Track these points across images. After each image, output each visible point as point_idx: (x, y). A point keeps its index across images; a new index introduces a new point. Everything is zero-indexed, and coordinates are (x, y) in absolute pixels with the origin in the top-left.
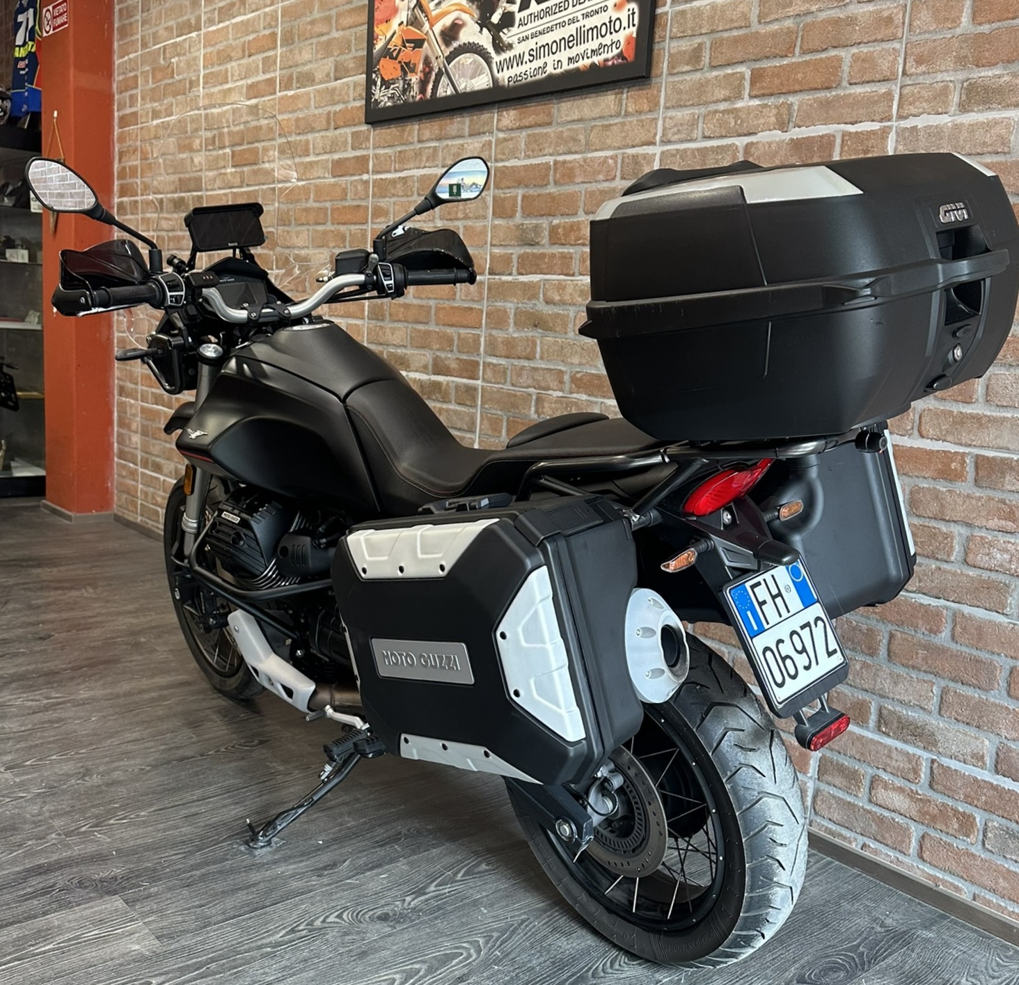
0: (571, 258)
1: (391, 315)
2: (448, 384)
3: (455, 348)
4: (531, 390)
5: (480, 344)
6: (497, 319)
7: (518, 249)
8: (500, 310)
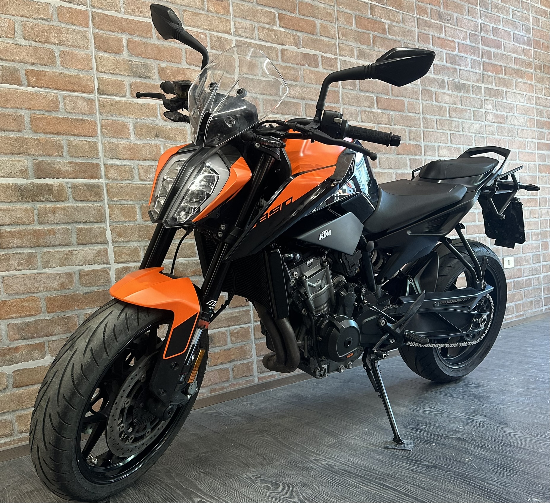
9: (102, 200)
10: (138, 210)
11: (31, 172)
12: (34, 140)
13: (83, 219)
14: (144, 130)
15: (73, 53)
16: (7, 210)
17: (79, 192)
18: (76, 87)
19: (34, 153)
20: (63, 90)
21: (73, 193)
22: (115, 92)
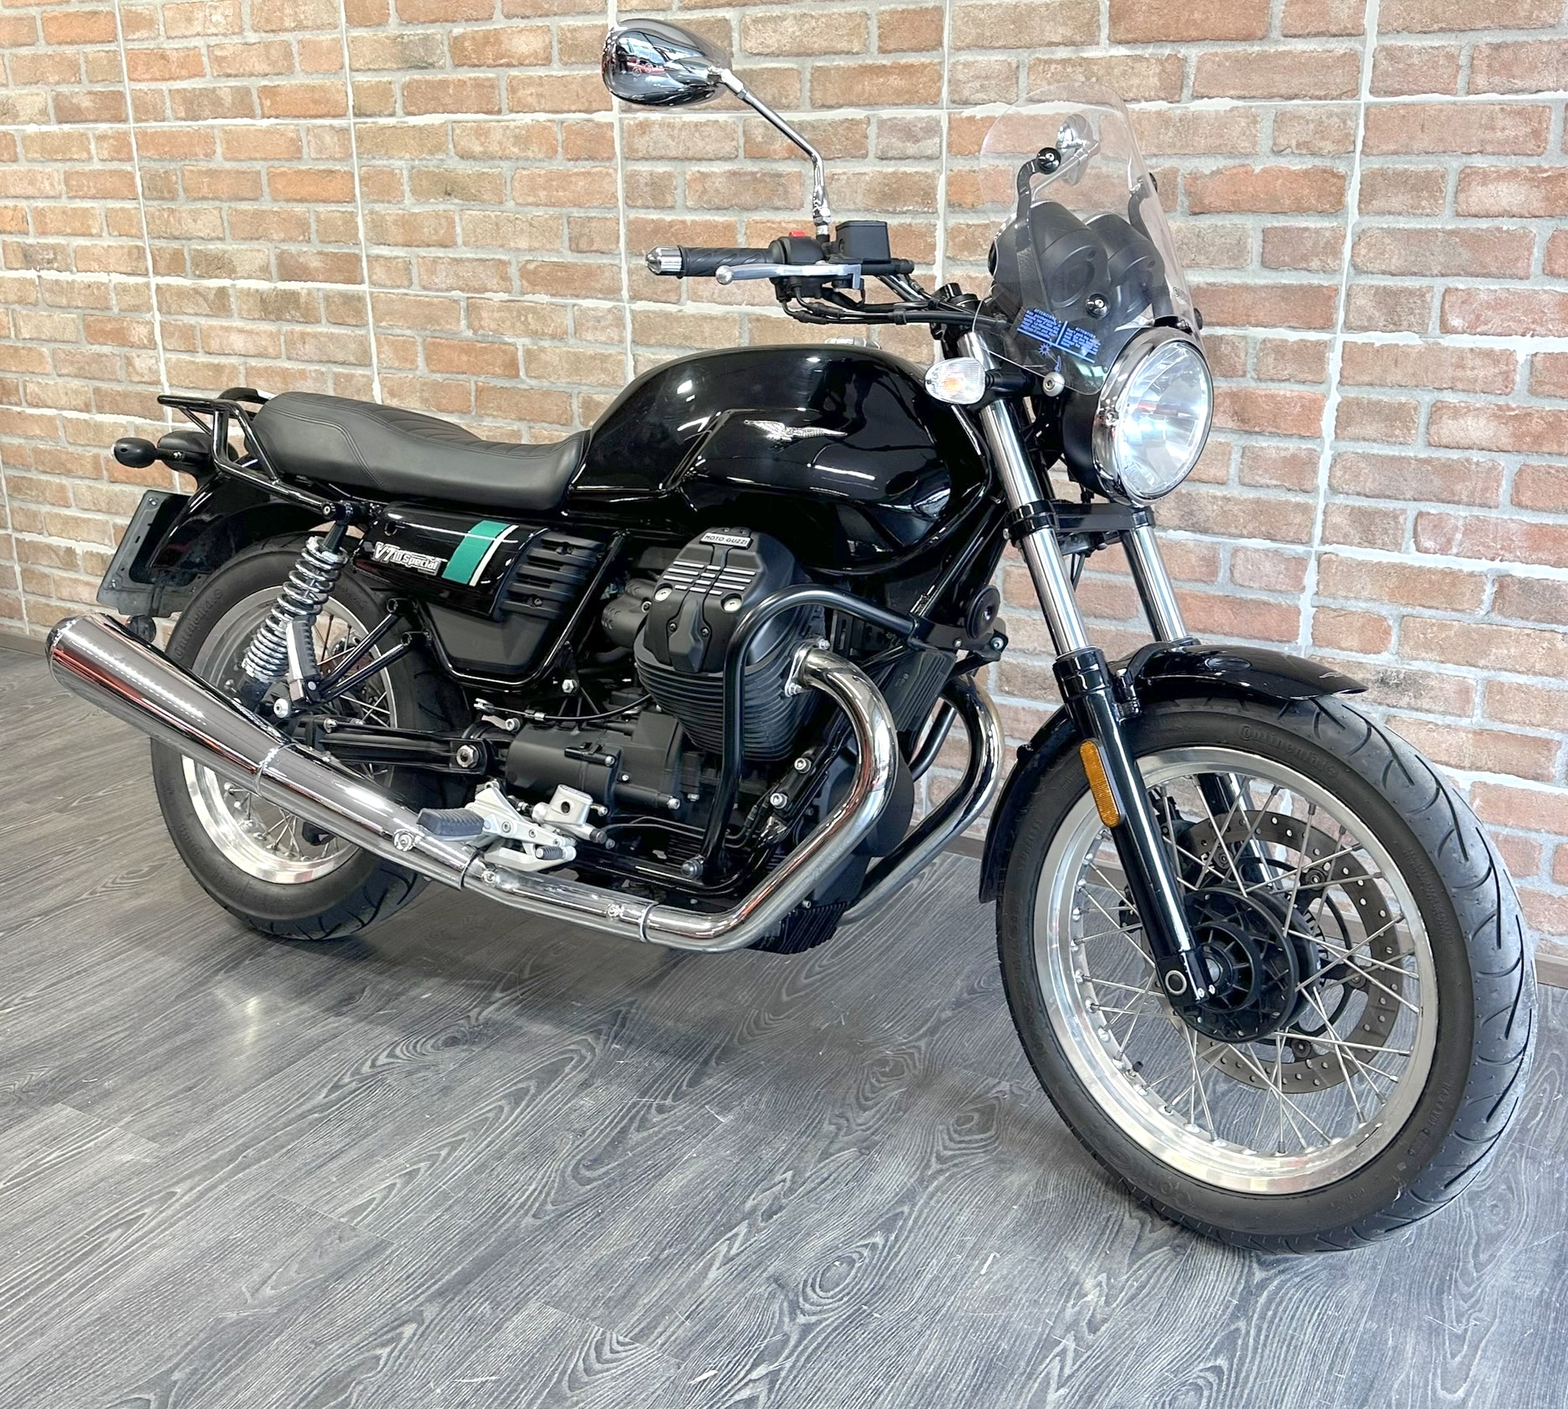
0: (492, 87)
1: (185, 190)
2: (309, 294)
3: (313, 237)
4: (456, 294)
5: (357, 228)
6: (382, 186)
7: (399, 74)
8: (382, 172)
9: (365, 325)
10: (420, 349)
11: (274, 270)
12: (274, 213)
13: (340, 357)
14: (424, 182)
15: (315, 43)
16: (250, 332)
17: (333, 307)
18: (322, 109)
19: (275, 237)
20: (305, 117)
21: (327, 308)
22: (377, 110)
